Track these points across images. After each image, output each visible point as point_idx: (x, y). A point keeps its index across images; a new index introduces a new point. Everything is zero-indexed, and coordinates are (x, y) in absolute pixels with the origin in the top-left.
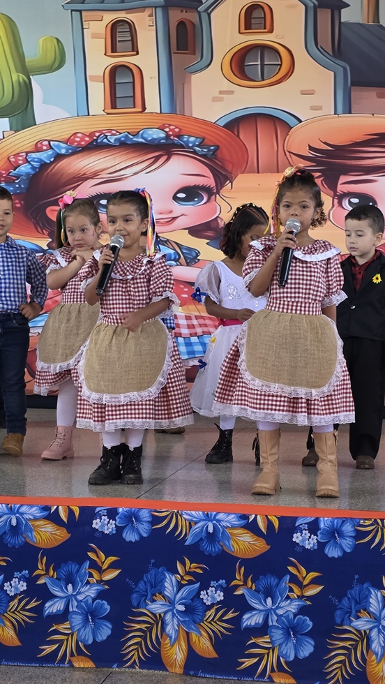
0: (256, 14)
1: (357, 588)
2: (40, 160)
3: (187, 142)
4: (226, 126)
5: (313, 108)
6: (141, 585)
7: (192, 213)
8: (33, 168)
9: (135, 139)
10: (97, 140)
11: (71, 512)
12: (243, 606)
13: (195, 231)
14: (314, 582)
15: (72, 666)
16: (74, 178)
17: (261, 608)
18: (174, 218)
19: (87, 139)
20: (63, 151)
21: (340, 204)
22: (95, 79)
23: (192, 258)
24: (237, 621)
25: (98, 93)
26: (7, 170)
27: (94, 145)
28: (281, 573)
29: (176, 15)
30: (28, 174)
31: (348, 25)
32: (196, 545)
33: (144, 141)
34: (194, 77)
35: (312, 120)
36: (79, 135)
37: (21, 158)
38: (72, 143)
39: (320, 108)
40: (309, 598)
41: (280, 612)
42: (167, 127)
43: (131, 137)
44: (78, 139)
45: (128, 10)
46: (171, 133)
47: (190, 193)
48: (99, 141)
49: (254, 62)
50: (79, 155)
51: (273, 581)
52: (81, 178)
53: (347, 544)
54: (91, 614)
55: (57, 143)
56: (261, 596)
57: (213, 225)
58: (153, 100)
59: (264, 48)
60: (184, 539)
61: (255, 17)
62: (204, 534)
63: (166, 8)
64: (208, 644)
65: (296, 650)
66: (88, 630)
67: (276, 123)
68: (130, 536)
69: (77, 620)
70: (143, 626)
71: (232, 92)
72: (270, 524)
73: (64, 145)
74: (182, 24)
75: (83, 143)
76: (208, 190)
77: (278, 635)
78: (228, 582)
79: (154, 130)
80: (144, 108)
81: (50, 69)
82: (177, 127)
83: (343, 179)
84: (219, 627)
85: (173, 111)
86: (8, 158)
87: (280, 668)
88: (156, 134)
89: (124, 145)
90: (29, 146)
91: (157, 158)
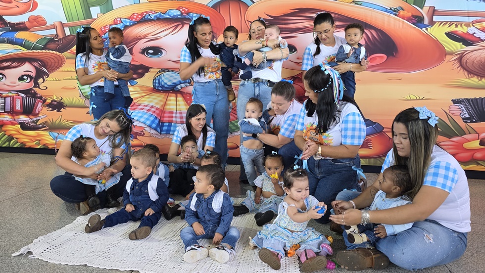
3: (192, 17)
9: (165, 16)
10: (144, 17)
16: (134, 38)
19: (140, 16)
20: (128, 24)
27: (143, 20)
33: (169, 17)
35: (260, 2)
36: (136, 14)
37: (107, 28)
38: (132, 19)
42: (181, 8)
43: (162, 14)
44: (135, 17)
46: (183, 12)
48: (146, 17)
50: (136, 26)
55: (125, 19)
67: (240, 4)
73: (128, 20)
75: (138, 19)
79: (175, 10)
82: (186, 8)
86: (101, 29)
88: (176, 13)
89: (159, 20)
90: (110, 21)
91: (177, 26)
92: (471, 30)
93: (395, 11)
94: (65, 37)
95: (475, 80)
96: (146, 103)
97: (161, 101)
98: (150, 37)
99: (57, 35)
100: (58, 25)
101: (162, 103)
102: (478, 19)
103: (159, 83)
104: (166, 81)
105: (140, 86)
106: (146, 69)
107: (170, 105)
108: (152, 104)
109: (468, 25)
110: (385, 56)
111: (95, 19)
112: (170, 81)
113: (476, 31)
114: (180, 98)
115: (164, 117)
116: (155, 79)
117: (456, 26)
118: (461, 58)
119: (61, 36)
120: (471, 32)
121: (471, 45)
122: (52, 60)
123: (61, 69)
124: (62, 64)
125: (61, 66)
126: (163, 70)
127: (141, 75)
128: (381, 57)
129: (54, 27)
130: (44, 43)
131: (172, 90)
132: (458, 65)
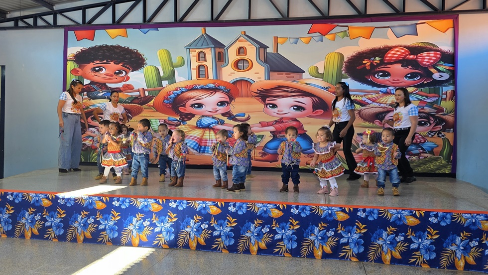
0: (242, 50)
1: (247, 224)
2: (177, 93)
3: (221, 88)
4: (233, 83)
5: (258, 78)
6: (183, 223)
7: (222, 109)
8: (175, 95)
10: (194, 87)
11: (163, 201)
12: (214, 229)
13: (223, 115)
14: (235, 222)
15: (162, 248)
17: (219, 229)
18: (217, 111)
19: (191, 87)
20: (184, 91)
21: (267, 107)
22: (193, 69)
23: (222, 123)
24: (211, 234)
25: (194, 73)
26: (167, 96)
27: (193, 89)
28: (225, 219)
29: (218, 50)
30: (173, 97)
31: (269, 53)
32: (199, 211)
34: (223, 69)
35: (258, 82)
36: (189, 86)
37: (171, 93)
38: (187, 88)
39: (260, 78)
40: (233, 227)
41: (224, 231)
42: (215, 83)
45: (204, 48)
46: (216, 85)
47: (222, 103)
49: (241, 64)
50: (189, 92)
51: (222, 221)
52: (190, 98)
53: (244, 210)
54: (169, 232)
55: (182, 88)
56: (219, 226)
57: (229, 113)
58: (211, 76)
59: (244, 60)
60: (196, 209)
61: (241, 51)
62: (202, 208)
63: (214, 48)
64: (203, 241)
65: (229, 243)
66: (168, 236)
67: (247, 82)
68: (180, 208)
69: (164, 233)
70: (184, 235)
71: (234, 73)
72: (222, 205)
73: (184, 89)
74: (219, 53)
76: (227, 102)
77: (224, 238)
78: (209, 222)
80: (208, 78)
81: (180, 66)
82: (218, 84)
83: (267, 99)
84: (207, 236)
85: (217, 78)
86: (168, 93)
87: (224, 248)
88: (212, 85)
89: (202, 89)
90: (174, 89)
91: (212, 93)
92: (364, 99)
93: (326, 89)
94: (145, 96)
95: (367, 124)
96: (191, 135)
97: (200, 133)
98: (196, 98)
99: (140, 95)
100: (141, 89)
101: (201, 135)
102: (367, 93)
103: (200, 123)
104: (204, 122)
105: (188, 125)
106: (193, 115)
107: (206, 136)
108: (195, 135)
109: (362, 96)
110: (323, 111)
111: (164, 87)
112: (207, 122)
113: (366, 99)
114: (212, 132)
115: (202, 143)
116: (198, 121)
117: (356, 97)
118: (359, 113)
119: (142, 96)
120: (364, 100)
121: (364, 106)
122: (135, 110)
123: (140, 115)
124: (141, 112)
125: (140, 112)
126: (203, 116)
127: (190, 119)
128: (320, 112)
129: (139, 91)
130: (131, 100)
131: (208, 127)
132: (358, 116)
